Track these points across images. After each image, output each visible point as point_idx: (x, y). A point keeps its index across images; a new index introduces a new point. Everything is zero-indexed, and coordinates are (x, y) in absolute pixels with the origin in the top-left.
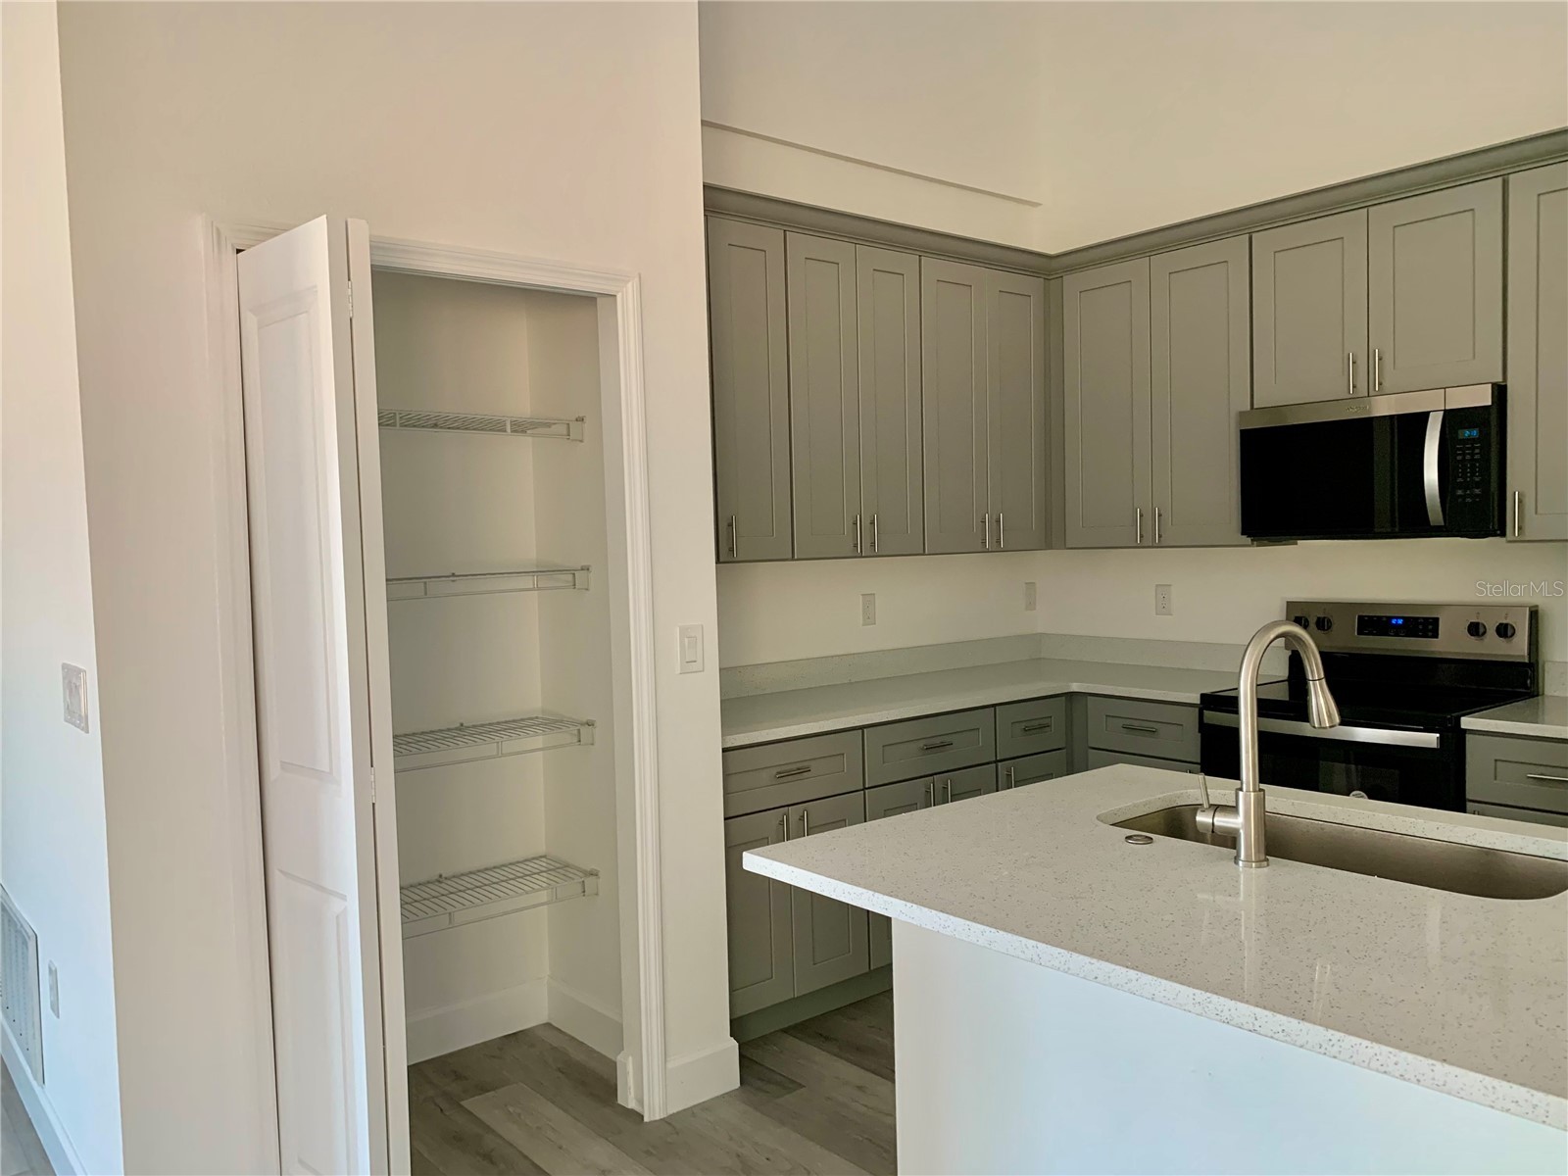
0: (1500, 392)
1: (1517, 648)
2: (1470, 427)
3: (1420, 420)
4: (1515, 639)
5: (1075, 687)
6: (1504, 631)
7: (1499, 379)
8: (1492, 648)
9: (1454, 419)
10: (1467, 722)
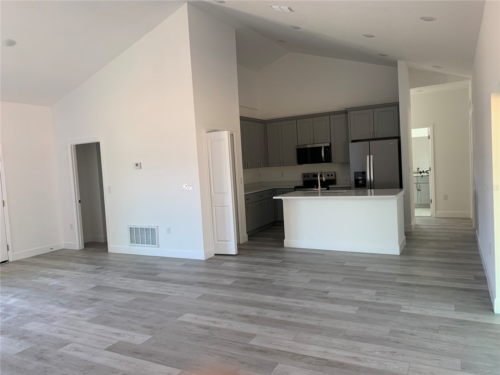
0: (330, 144)
1: (333, 178)
2: (327, 148)
3: (321, 147)
4: (333, 176)
5: (275, 188)
6: (332, 175)
7: (330, 142)
8: (330, 178)
9: (325, 147)
10: (330, 186)
